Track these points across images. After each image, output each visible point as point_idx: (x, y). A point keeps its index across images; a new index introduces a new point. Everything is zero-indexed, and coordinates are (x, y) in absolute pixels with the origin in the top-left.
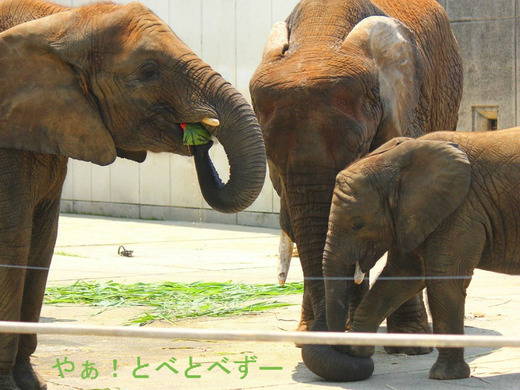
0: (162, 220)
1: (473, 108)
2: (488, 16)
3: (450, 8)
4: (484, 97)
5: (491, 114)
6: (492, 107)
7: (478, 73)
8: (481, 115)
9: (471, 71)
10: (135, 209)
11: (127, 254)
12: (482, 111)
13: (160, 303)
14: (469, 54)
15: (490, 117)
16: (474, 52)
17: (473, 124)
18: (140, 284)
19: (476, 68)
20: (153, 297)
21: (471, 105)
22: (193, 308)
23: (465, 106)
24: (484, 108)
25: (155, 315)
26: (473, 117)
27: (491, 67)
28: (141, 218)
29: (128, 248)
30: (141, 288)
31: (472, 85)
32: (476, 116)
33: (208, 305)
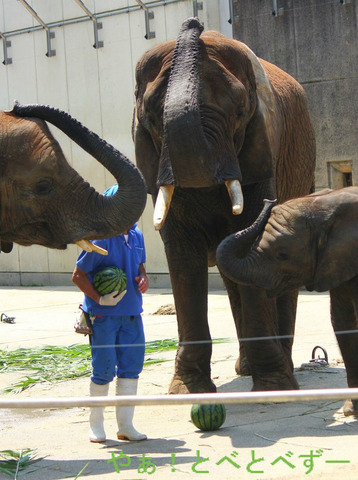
0: (42, 286)
1: (329, 163)
2: (337, 76)
3: (301, 70)
4: (338, 152)
5: (345, 169)
6: (346, 162)
7: (331, 130)
8: (336, 170)
9: (324, 129)
10: (16, 277)
11: (9, 321)
12: (337, 166)
13: (41, 366)
14: (322, 113)
15: (345, 171)
16: (326, 111)
17: (329, 179)
18: (21, 349)
19: (329, 126)
20: (34, 362)
21: (326, 161)
22: (72, 369)
23: (321, 162)
24: (338, 163)
25: (36, 378)
26: (329, 171)
27: (343, 123)
28: (22, 285)
29: (10, 316)
30: (22, 353)
31: (326, 142)
32: (331, 170)
33: (86, 365)
